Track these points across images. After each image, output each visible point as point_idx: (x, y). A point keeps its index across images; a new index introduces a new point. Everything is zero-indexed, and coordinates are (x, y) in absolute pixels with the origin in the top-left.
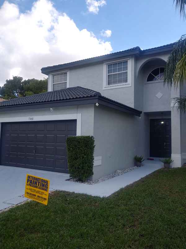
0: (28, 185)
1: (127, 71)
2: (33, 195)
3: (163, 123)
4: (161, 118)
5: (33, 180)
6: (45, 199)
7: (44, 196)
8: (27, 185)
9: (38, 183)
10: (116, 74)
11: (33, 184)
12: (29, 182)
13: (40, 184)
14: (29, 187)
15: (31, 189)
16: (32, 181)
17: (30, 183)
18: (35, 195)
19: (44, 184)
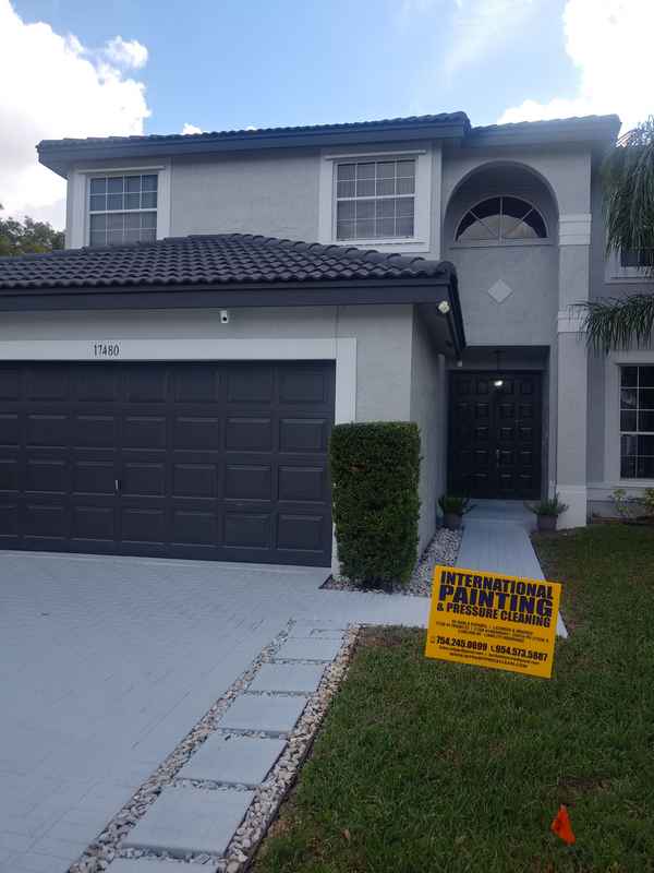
0: (445, 607)
1: (412, 195)
2: (471, 645)
3: (499, 383)
4: (493, 367)
5: (469, 590)
6: (539, 656)
7: (529, 645)
8: (440, 608)
9: (496, 599)
10: (371, 203)
11: (473, 602)
12: (450, 599)
13: (508, 601)
14: (451, 616)
15: (460, 626)
16: (465, 590)
17: (456, 600)
18: (485, 647)
19: (532, 600)
